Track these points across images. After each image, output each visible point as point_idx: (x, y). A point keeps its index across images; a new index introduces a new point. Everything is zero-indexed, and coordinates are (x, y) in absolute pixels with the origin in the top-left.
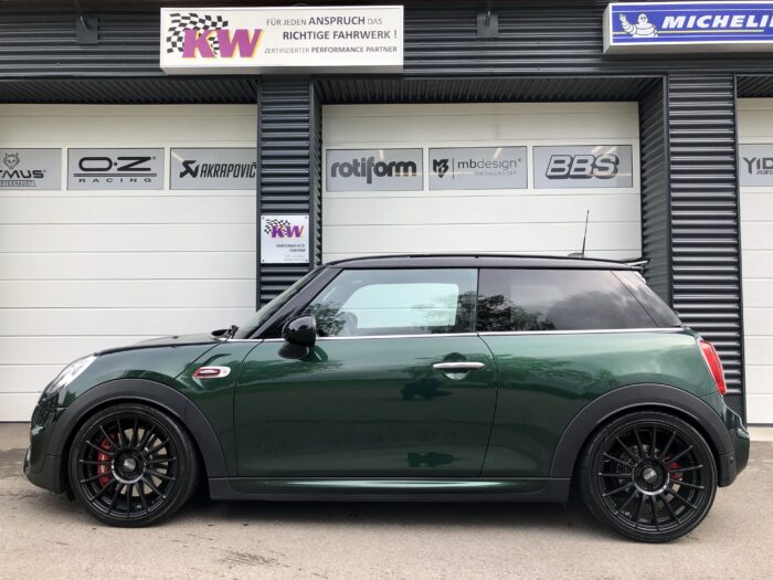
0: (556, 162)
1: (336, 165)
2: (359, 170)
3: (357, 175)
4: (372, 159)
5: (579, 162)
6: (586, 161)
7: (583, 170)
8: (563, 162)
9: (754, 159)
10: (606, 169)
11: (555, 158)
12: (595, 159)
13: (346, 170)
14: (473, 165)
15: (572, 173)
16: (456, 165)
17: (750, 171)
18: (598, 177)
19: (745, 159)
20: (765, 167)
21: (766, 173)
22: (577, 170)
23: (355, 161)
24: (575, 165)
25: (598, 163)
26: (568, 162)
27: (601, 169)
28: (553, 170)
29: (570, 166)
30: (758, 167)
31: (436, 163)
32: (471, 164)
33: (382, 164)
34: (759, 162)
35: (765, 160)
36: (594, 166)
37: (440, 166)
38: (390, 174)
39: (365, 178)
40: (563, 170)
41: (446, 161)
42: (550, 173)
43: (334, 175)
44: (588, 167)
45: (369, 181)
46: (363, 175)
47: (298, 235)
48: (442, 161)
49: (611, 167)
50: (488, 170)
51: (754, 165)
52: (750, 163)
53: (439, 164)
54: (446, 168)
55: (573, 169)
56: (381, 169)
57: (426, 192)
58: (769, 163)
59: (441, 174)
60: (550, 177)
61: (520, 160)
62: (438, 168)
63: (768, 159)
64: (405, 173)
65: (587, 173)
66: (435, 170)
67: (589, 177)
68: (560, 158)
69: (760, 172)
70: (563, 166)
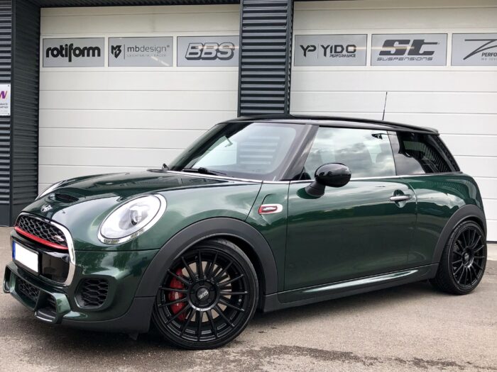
0: (193, 48)
1: (49, 49)
2: (64, 52)
3: (62, 56)
4: (72, 45)
5: (208, 47)
6: (212, 47)
7: (210, 53)
8: (197, 48)
9: (328, 46)
10: (226, 53)
11: (191, 45)
12: (219, 46)
13: (55, 52)
15: (203, 56)
16: (126, 49)
17: (325, 55)
18: (220, 58)
19: (323, 46)
20: (335, 52)
21: (337, 56)
23: (61, 46)
24: (205, 50)
25: (221, 49)
26: (200, 48)
27: (222, 53)
28: (190, 54)
29: (202, 51)
30: (331, 52)
31: (113, 48)
32: (136, 49)
33: (78, 48)
34: (331, 48)
35: (336, 46)
36: (218, 51)
37: (116, 50)
38: (83, 56)
39: (67, 58)
41: (120, 47)
42: (188, 56)
43: (48, 56)
44: (213, 51)
45: (70, 60)
46: (66, 56)
47: (4, 97)
48: (117, 47)
49: (229, 51)
51: (328, 50)
52: (325, 49)
53: (115, 49)
54: (120, 51)
55: (203, 53)
56: (77, 52)
57: (106, 68)
58: (339, 49)
59: (116, 56)
60: (188, 59)
61: (168, 46)
62: (114, 51)
63: (338, 46)
64: (94, 55)
65: (213, 55)
66: (112, 53)
67: (214, 58)
68: (196, 45)
69: (333, 56)
70: (197, 51)
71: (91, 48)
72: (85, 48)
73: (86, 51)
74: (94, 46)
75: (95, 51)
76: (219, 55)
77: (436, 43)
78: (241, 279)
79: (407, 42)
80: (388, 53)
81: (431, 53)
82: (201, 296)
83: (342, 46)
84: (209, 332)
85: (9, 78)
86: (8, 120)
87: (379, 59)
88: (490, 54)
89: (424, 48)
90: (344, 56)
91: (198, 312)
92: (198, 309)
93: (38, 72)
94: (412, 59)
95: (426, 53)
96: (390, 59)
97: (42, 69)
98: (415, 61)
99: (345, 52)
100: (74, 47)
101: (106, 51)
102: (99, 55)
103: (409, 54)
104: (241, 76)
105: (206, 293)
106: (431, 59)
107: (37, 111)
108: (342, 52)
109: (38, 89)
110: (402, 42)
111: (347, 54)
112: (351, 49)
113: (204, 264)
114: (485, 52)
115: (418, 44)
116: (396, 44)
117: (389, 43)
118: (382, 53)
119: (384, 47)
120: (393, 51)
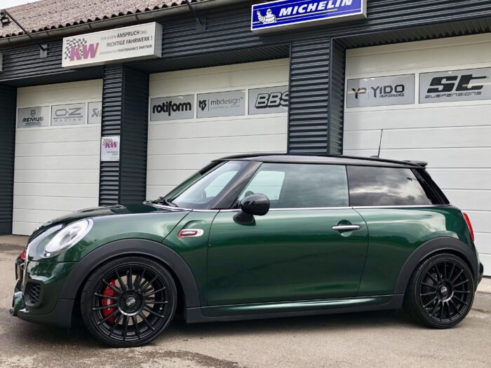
0: (261, 98)
1: (155, 106)
2: (165, 108)
3: (164, 111)
4: (171, 102)
5: (273, 97)
6: (277, 96)
7: (275, 102)
8: (264, 98)
9: (378, 87)
11: (260, 96)
12: (282, 95)
13: (159, 109)
14: (218, 102)
15: (269, 104)
16: (210, 103)
17: (375, 96)
18: (283, 105)
19: (373, 88)
20: (385, 92)
21: (386, 96)
22: (271, 102)
23: (163, 104)
24: (271, 99)
25: (284, 97)
26: (267, 98)
28: (259, 103)
29: (268, 100)
30: (381, 93)
31: (200, 103)
32: (217, 102)
33: (175, 105)
34: (381, 89)
35: (385, 87)
36: (281, 99)
37: (202, 104)
38: (179, 110)
39: (168, 113)
40: (264, 103)
41: (205, 101)
42: (257, 105)
43: (154, 112)
44: (278, 100)
45: (169, 115)
46: (167, 111)
48: (203, 101)
51: (378, 91)
52: (375, 90)
54: (206, 105)
56: (175, 108)
57: (195, 119)
58: (388, 90)
59: (203, 109)
60: (257, 107)
61: (241, 98)
63: (388, 87)
64: (186, 110)
65: (277, 103)
66: (200, 107)
67: (278, 106)
68: (263, 96)
69: (382, 96)
70: (265, 100)
71: (184, 104)
72: (180, 104)
73: (181, 107)
74: (186, 102)
75: (188, 106)
76: (282, 102)
77: (485, 77)
78: (163, 290)
79: (455, 78)
80: (436, 90)
81: (480, 87)
82: (129, 304)
83: (390, 87)
84: (134, 333)
85: (119, 131)
86: (118, 164)
87: (427, 97)
89: (472, 83)
90: (394, 96)
91: (125, 316)
92: (126, 314)
93: (147, 125)
94: (461, 94)
95: (474, 88)
96: (438, 96)
97: (150, 123)
98: (463, 97)
99: (393, 92)
100: (172, 104)
101: (195, 105)
102: (190, 109)
103: (457, 90)
104: (290, 120)
105: (133, 300)
106: (480, 93)
107: (146, 156)
108: (391, 92)
109: (146, 139)
110: (448, 78)
111: (396, 93)
113: (134, 277)
115: (466, 79)
116: (444, 81)
118: (430, 91)
119: (431, 85)
120: (441, 88)
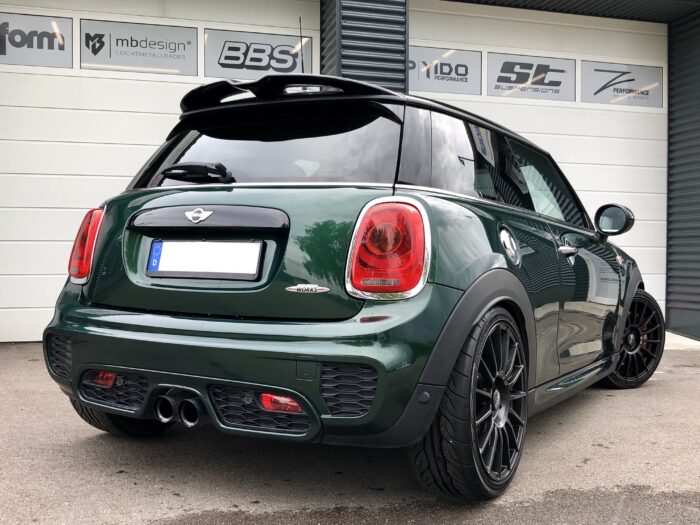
0: (230, 49)
4: (6, 25)
5: (256, 51)
6: (263, 51)
7: (260, 60)
8: (237, 49)
10: (285, 61)
11: (229, 45)
12: (273, 49)
14: (134, 43)
16: (114, 42)
17: (428, 77)
18: (275, 69)
19: (424, 63)
20: (442, 72)
21: (443, 78)
22: (252, 60)
24: (251, 54)
25: (276, 54)
26: (243, 49)
27: (279, 61)
28: (227, 58)
29: (246, 54)
30: (436, 72)
31: (89, 37)
32: (132, 42)
33: (21, 33)
34: (436, 67)
35: (442, 65)
36: (271, 57)
37: (94, 42)
38: (30, 46)
40: (238, 58)
41: (102, 36)
42: (223, 61)
44: (265, 57)
45: (4, 53)
48: (96, 36)
49: (290, 59)
50: (152, 51)
51: (432, 69)
53: (93, 39)
54: (102, 44)
55: (248, 58)
56: (18, 38)
57: (76, 70)
58: (446, 69)
59: (95, 51)
60: (224, 65)
61: (189, 43)
62: (91, 43)
63: (445, 64)
64: (51, 47)
65: (264, 63)
66: (87, 45)
67: (265, 68)
68: (236, 45)
69: (437, 78)
70: (239, 54)
71: (45, 34)
72: (34, 33)
73: (35, 39)
75: (54, 40)
76: (274, 63)
77: (562, 71)
79: (530, 66)
80: (507, 80)
81: (557, 84)
83: (449, 65)
87: (497, 87)
88: (622, 91)
89: (550, 77)
90: (452, 79)
94: (536, 90)
95: (552, 83)
96: (511, 88)
98: (539, 93)
99: (453, 75)
100: (11, 29)
101: (75, 41)
102: (62, 48)
103: (532, 83)
106: (557, 91)
108: (449, 73)
110: (523, 66)
111: (456, 77)
112: (461, 70)
114: (616, 86)
115: (543, 69)
116: (517, 69)
117: (508, 67)
118: (501, 79)
119: (502, 71)
120: (513, 77)
